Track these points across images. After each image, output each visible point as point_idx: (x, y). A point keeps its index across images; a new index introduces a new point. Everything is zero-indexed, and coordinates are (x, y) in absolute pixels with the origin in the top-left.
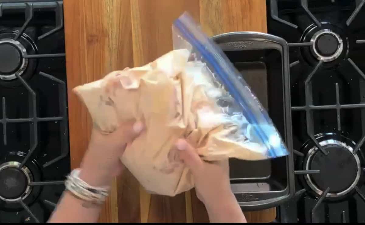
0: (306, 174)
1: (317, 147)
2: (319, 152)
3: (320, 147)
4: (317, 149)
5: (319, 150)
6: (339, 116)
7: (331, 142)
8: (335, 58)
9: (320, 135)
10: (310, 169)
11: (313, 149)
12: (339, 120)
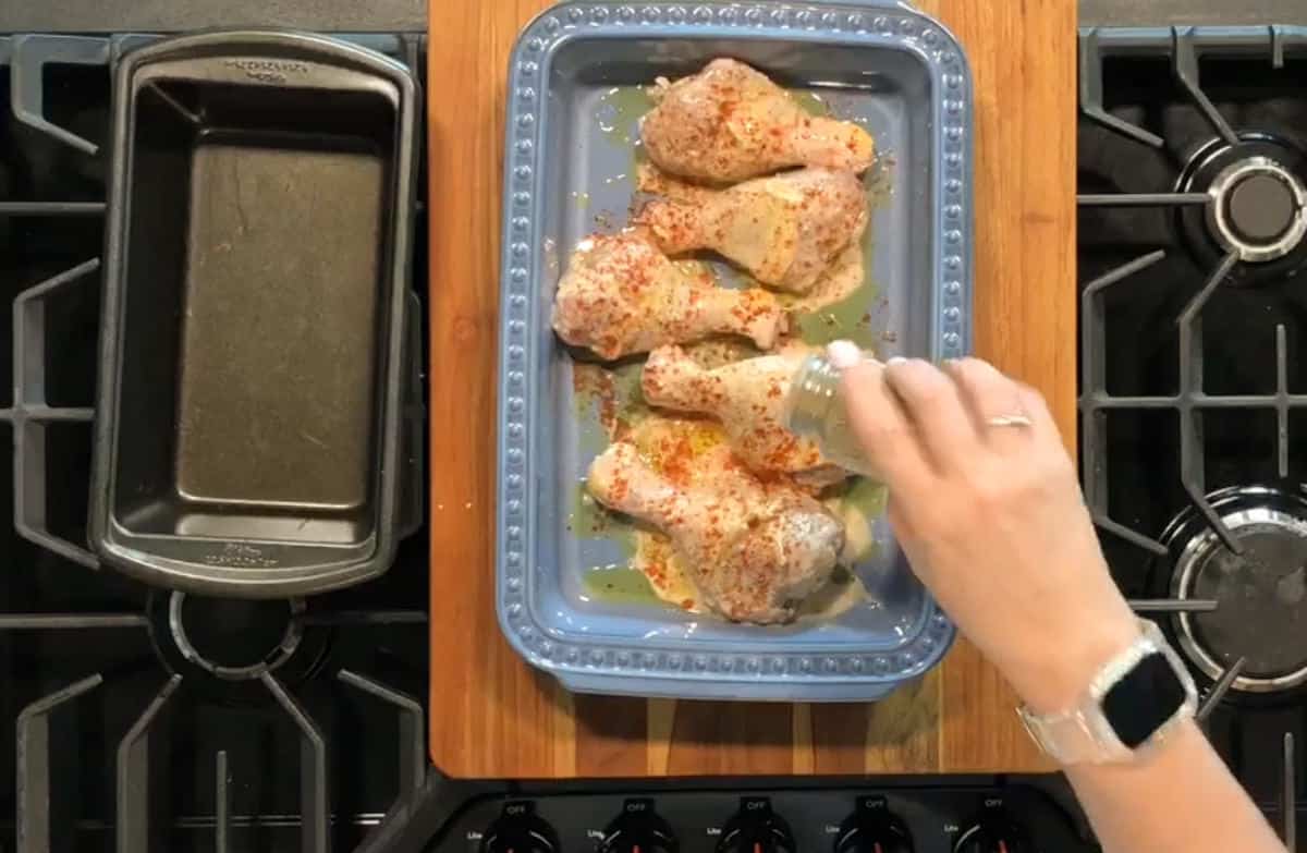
0: (1177, 613)
1: (1215, 530)
2: (1222, 546)
3: (1223, 532)
4: (1213, 536)
5: (1222, 538)
6: (1283, 430)
7: (1260, 515)
8: (1278, 251)
9: (1226, 494)
10: (1190, 594)
11: (1202, 537)
12: (1283, 444)
